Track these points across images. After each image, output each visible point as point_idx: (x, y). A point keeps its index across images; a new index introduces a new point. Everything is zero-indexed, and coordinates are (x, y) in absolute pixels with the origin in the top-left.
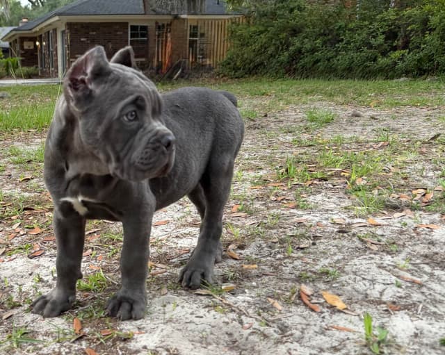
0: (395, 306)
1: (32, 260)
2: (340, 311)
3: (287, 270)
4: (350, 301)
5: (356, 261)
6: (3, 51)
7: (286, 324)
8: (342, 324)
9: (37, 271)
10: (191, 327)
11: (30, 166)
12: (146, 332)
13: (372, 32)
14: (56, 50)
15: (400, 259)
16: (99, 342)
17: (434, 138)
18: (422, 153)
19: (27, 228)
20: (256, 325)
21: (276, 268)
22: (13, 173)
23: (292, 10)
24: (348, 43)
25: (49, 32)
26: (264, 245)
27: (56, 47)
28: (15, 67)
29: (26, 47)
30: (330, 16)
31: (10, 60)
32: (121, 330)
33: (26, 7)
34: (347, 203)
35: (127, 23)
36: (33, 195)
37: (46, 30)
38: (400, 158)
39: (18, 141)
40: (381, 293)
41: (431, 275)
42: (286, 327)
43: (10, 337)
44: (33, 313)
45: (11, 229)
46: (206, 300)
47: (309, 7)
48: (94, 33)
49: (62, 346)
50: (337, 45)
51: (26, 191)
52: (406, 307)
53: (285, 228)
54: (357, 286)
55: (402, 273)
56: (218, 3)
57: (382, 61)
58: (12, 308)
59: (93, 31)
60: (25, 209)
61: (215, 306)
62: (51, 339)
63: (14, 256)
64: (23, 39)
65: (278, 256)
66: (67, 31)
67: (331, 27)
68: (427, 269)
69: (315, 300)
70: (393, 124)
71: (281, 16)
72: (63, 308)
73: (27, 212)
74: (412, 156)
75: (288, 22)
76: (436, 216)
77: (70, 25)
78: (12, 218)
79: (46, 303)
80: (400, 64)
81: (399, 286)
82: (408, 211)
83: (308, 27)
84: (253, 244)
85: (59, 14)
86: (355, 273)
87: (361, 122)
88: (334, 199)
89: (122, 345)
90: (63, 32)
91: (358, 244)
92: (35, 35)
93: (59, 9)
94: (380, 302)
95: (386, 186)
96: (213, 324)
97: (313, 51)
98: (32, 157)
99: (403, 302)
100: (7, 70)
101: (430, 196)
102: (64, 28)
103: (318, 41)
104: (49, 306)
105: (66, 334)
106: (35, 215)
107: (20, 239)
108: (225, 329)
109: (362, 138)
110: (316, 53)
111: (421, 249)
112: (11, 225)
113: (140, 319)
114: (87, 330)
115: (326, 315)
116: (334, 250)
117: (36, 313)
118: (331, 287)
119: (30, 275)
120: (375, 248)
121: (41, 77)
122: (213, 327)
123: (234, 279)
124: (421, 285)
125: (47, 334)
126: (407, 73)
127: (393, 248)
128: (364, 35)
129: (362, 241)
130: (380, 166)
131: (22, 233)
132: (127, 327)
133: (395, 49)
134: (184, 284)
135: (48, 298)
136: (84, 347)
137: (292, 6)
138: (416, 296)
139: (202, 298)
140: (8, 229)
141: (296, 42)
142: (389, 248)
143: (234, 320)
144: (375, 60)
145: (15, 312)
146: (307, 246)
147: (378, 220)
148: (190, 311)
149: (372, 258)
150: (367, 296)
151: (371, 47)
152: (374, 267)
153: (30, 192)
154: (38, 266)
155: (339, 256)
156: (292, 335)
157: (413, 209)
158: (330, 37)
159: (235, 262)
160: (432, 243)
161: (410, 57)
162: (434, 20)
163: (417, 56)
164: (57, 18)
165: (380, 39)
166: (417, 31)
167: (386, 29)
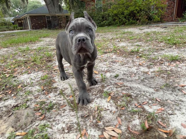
0: (107, 71)
1: (29, 75)
2: (97, 74)
6: (13, 23)
11: (25, 52)
13: (99, 17)
14: (28, 22)
15: (107, 63)
19: (26, 67)
24: (95, 19)
28: (17, 27)
29: (19, 22)
31: (15, 26)
33: (17, 12)
35: (45, 16)
37: (24, 18)
48: (37, 18)
52: (109, 71)
57: (102, 23)
58: (25, 87)
64: (18, 20)
71: (80, 14)
77: (30, 16)
80: (105, 24)
87: (99, 36)
90: (29, 18)
92: (21, 19)
93: (26, 12)
94: (104, 71)
100: (14, 28)
102: (29, 17)
107: (24, 70)
111: (111, 60)
115: (95, 75)
121: (24, 29)
126: (107, 25)
133: (104, 20)
144: (101, 23)
151: (99, 20)
152: (103, 65)
161: (107, 22)
162: (110, 14)
163: (108, 22)
164: (26, 15)
165: (101, 18)
166: (108, 17)
167: (102, 16)
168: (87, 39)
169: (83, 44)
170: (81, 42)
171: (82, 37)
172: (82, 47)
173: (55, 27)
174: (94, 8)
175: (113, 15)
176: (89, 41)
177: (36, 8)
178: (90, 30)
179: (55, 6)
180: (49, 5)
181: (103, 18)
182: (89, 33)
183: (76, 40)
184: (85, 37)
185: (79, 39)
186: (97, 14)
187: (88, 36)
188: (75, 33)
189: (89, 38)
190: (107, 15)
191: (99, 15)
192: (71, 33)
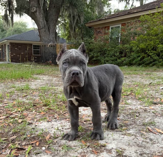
1: (49, 123)
3: (138, 123)
7: (151, 138)
9: (54, 126)
10: (122, 141)
11: (24, 91)
12: (109, 144)
14: (6, 52)
16: (95, 148)
17: (150, 83)
19: (38, 112)
20: (142, 139)
21: (135, 122)
22: (18, 94)
23: (89, 43)
24: (108, 54)
25: (2, 45)
26: (125, 115)
27: (6, 51)
30: (102, 46)
32: (100, 143)
34: (139, 103)
35: (32, 44)
36: (31, 101)
38: (144, 90)
42: (152, 139)
43: (62, 148)
44: (64, 140)
45: (32, 113)
46: (121, 133)
47: (95, 43)
48: (20, 47)
50: (105, 55)
53: (127, 110)
57: (119, 61)
58: (55, 139)
59: (20, 46)
61: (125, 134)
62: (77, 148)
63: (41, 122)
65: (131, 119)
66: (10, 45)
67: (102, 49)
69: (154, 131)
73: (35, 107)
74: (148, 89)
75: (89, 47)
77: (11, 43)
78: (31, 109)
79: (69, 136)
80: (124, 62)
82: (160, 104)
83: (95, 49)
84: (121, 115)
85: (7, 39)
88: (134, 101)
89: (104, 148)
90: (8, 46)
93: (5, 38)
95: (148, 97)
96: (128, 140)
97: (97, 57)
98: (23, 88)
102: (9, 44)
103: (99, 54)
106: (38, 108)
107: (38, 116)
108: (133, 141)
109: (128, 84)
110: (98, 58)
112: (32, 111)
113: (104, 139)
114: (88, 144)
115: (160, 135)
116: (147, 116)
117: (66, 140)
118: (156, 127)
119: (52, 128)
120: (159, 115)
122: (129, 141)
123: (125, 126)
125: (75, 146)
126: (126, 64)
128: (113, 52)
129: (154, 113)
131: (37, 114)
132: (102, 142)
133: (122, 57)
135: (69, 134)
136: (91, 150)
137: (89, 42)
139: (118, 132)
140: (31, 113)
141: (92, 54)
143: (135, 138)
144: (116, 60)
146: (138, 115)
147: (152, 107)
148: (118, 136)
149: (160, 118)
151: (115, 56)
155: (150, 118)
156: (155, 141)
158: (102, 52)
159: (120, 121)
161: (127, 60)
162: (134, 49)
163: (129, 60)
164: (6, 41)
165: (118, 54)
166: (129, 52)
167: (120, 51)
169: (76, 78)
170: (75, 76)
171: (76, 71)
172: (75, 81)
173: (46, 62)
174: (108, 38)
175: (138, 50)
176: (82, 75)
177: (19, 32)
179: (50, 31)
180: (42, 30)
181: (121, 53)
182: (83, 67)
183: (70, 73)
184: (79, 71)
185: (73, 72)
186: (113, 47)
187: (81, 70)
188: (69, 66)
189: (82, 72)
190: (127, 49)
191: (115, 48)
192: (64, 64)
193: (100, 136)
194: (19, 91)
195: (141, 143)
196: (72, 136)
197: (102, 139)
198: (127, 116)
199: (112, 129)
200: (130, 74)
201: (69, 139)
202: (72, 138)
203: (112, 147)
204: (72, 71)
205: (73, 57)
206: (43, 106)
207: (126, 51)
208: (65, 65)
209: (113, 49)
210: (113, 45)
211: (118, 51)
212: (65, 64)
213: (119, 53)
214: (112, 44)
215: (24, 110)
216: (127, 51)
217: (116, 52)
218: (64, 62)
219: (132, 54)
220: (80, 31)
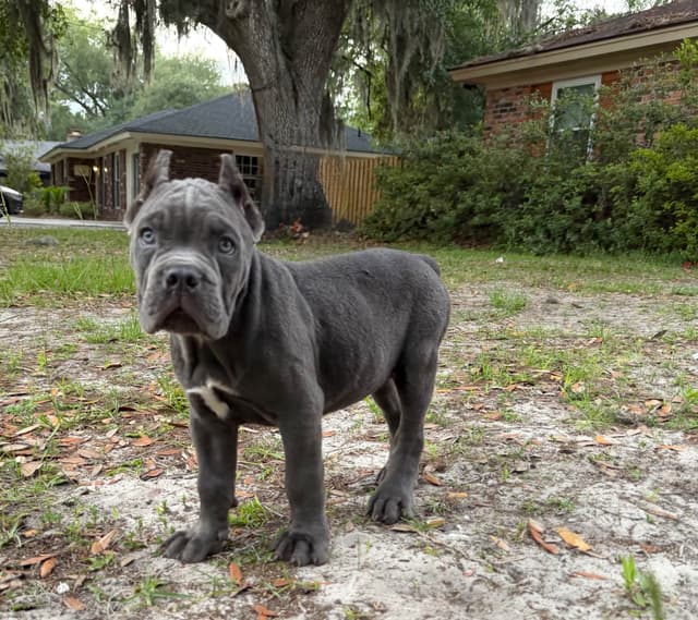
0: (650, 547)
1: (147, 483)
2: (583, 553)
3: (505, 500)
4: (592, 540)
5: (590, 489)
6: (41, 177)
7: (519, 570)
8: (588, 569)
9: (159, 498)
10: (397, 573)
11: (115, 347)
12: (336, 582)
13: (566, 192)
14: (124, 180)
15: (645, 488)
16: (271, 597)
17: (659, 335)
18: (646, 354)
19: (129, 436)
20: (481, 571)
21: (491, 498)
22: (91, 355)
23: (461, 154)
24: (535, 203)
25: (113, 154)
26: (470, 467)
27: (125, 176)
28: (60, 201)
29: (77, 173)
30: (512, 166)
31: (52, 190)
32: (301, 579)
33: (78, 115)
34: (563, 415)
36: (127, 389)
37: (108, 151)
38: (620, 360)
39: (86, 309)
40: (630, 531)
41: (687, 509)
42: (519, 573)
43: (138, 591)
45: (103, 437)
46: (409, 539)
47: (485, 151)
48: (183, 161)
49: (218, 602)
50: (520, 206)
51: (115, 383)
52: (664, 549)
53: (493, 446)
54: (599, 522)
55: (650, 506)
56: (359, 136)
58: (132, 550)
59: (181, 159)
60: (122, 409)
61: (422, 547)
62: (200, 593)
63: (118, 477)
64: (73, 161)
65: (490, 482)
66: (142, 155)
67: (514, 181)
68: (680, 500)
69: (549, 539)
70: (602, 315)
71: (447, 162)
72: (210, 548)
73: (125, 414)
74: (636, 358)
75: (456, 170)
76: (679, 435)
77: (146, 146)
78: (104, 421)
79: (185, 542)
81: (651, 522)
82: (644, 427)
83: (483, 178)
84: (456, 465)
85: (130, 131)
86: (592, 505)
87: (560, 311)
88: (546, 409)
89: (305, 599)
90: (136, 156)
91: (589, 467)
92: (92, 157)
93: (127, 123)
94: (630, 542)
95: (611, 394)
96: (424, 570)
97: (488, 211)
98: (116, 335)
99: (659, 542)
100: (47, 205)
101: (668, 409)
102: (136, 151)
103: (496, 199)
104: (190, 546)
105: (221, 586)
106: (138, 419)
107: (120, 451)
108: (441, 576)
109: (566, 332)
110: (493, 215)
111: (669, 476)
112: (104, 432)
113: (323, 564)
114: (251, 580)
115: (567, 557)
116: (560, 475)
117: (171, 557)
118: (567, 522)
119: (149, 503)
120: (612, 473)
121: (100, 218)
122: (424, 574)
123: (441, 511)
124: (677, 521)
125: (192, 586)
127: (636, 474)
128: (556, 195)
129: (595, 464)
130: (598, 368)
131: (122, 443)
132: (308, 575)
134: (375, 516)
135: (188, 536)
136: (251, 603)
137: (461, 149)
138: (674, 536)
139: (402, 535)
140: (99, 437)
141: (467, 198)
142: (629, 474)
143: (451, 564)
145: (137, 555)
146: (525, 469)
147: (608, 438)
148: (390, 553)
149: (610, 487)
150: (613, 534)
151: (563, 211)
152: (615, 498)
153: (122, 384)
154: (159, 491)
155: (568, 484)
156: (529, 583)
157: (650, 425)
158: (511, 194)
159: (436, 489)
160: (680, 468)
162: (644, 182)
164: (127, 134)
165: (577, 201)
166: (622, 195)
167: (584, 189)
168: (205, 278)
169: (184, 299)
170: (180, 289)
171: (187, 267)
172: (180, 309)
174: (540, 132)
175: (660, 191)
177: (185, 103)
178: (225, 245)
179: (302, 99)
180: (267, 92)
181: (590, 198)
182: (221, 255)
183: (160, 273)
186: (555, 174)
187: (214, 268)
188: (162, 245)
189: (215, 276)
190: (617, 183)
191: (565, 177)
192: (145, 238)
193: (311, 549)
194: (96, 346)
195: (469, 585)
196: (197, 541)
197: (315, 560)
198: (477, 470)
199: (383, 522)
200: (602, 288)
201: (185, 554)
202: (196, 552)
203: (336, 597)
204: (168, 268)
205: (183, 208)
206: (161, 411)
207: (613, 190)
208: (149, 240)
209: (558, 182)
210: (556, 164)
211: (577, 190)
212: (149, 236)
213: (580, 198)
214: (557, 160)
215: (72, 426)
216: (616, 193)
217: (568, 194)
218: (144, 226)
219: (636, 204)
220: (430, 99)
